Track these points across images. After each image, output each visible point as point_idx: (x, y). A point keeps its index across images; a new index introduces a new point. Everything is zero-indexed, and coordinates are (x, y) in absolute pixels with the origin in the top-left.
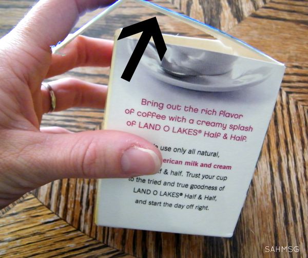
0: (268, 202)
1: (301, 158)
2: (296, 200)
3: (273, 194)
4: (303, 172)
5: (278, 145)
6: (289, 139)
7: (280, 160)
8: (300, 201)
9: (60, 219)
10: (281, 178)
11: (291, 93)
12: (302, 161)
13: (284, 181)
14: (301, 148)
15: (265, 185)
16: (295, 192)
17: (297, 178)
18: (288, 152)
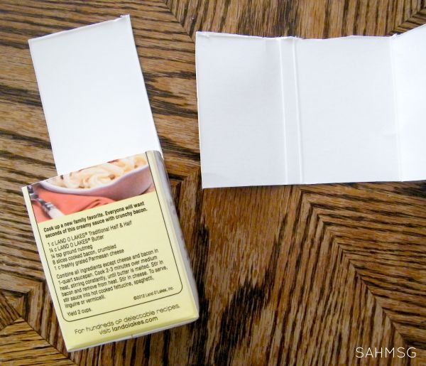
0: (262, 354)
1: (314, 310)
2: (293, 356)
3: (269, 346)
4: (310, 327)
5: (291, 292)
6: (307, 287)
7: (289, 311)
8: (296, 357)
9: (51, 346)
10: (284, 331)
11: (330, 224)
12: (313, 315)
13: (286, 334)
14: (318, 299)
15: (263, 336)
16: (294, 347)
17: (301, 332)
18: (300, 302)
